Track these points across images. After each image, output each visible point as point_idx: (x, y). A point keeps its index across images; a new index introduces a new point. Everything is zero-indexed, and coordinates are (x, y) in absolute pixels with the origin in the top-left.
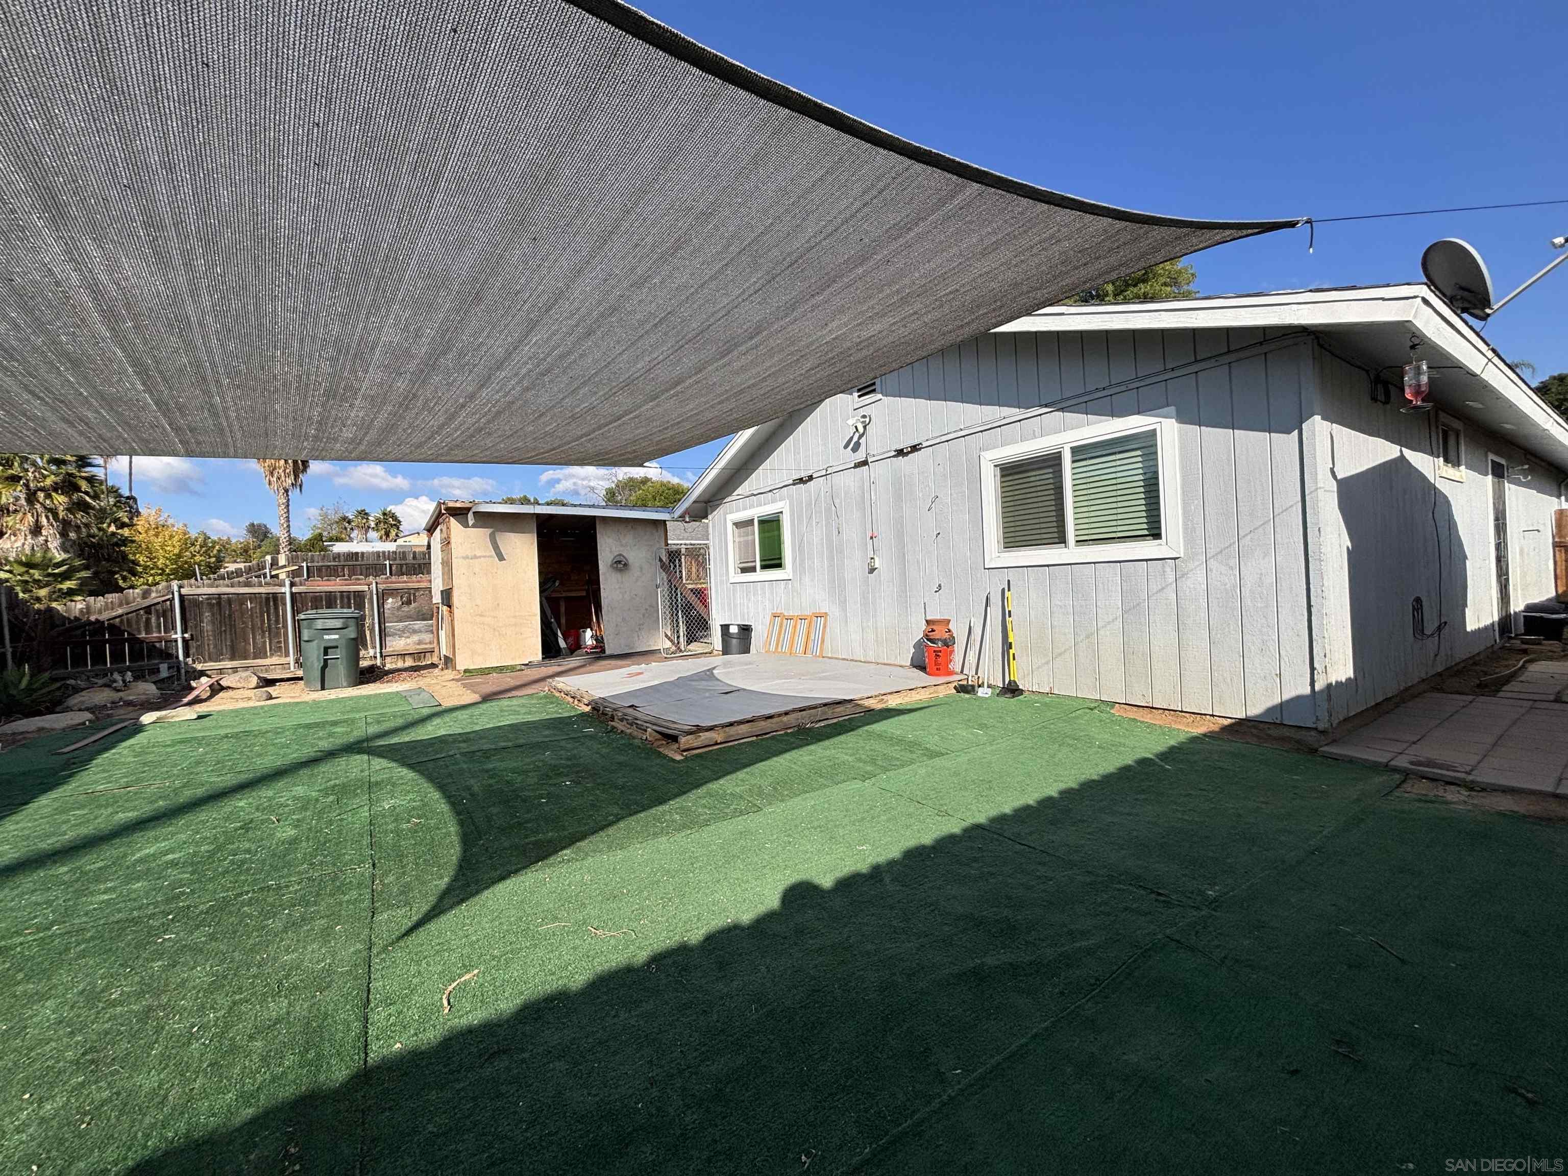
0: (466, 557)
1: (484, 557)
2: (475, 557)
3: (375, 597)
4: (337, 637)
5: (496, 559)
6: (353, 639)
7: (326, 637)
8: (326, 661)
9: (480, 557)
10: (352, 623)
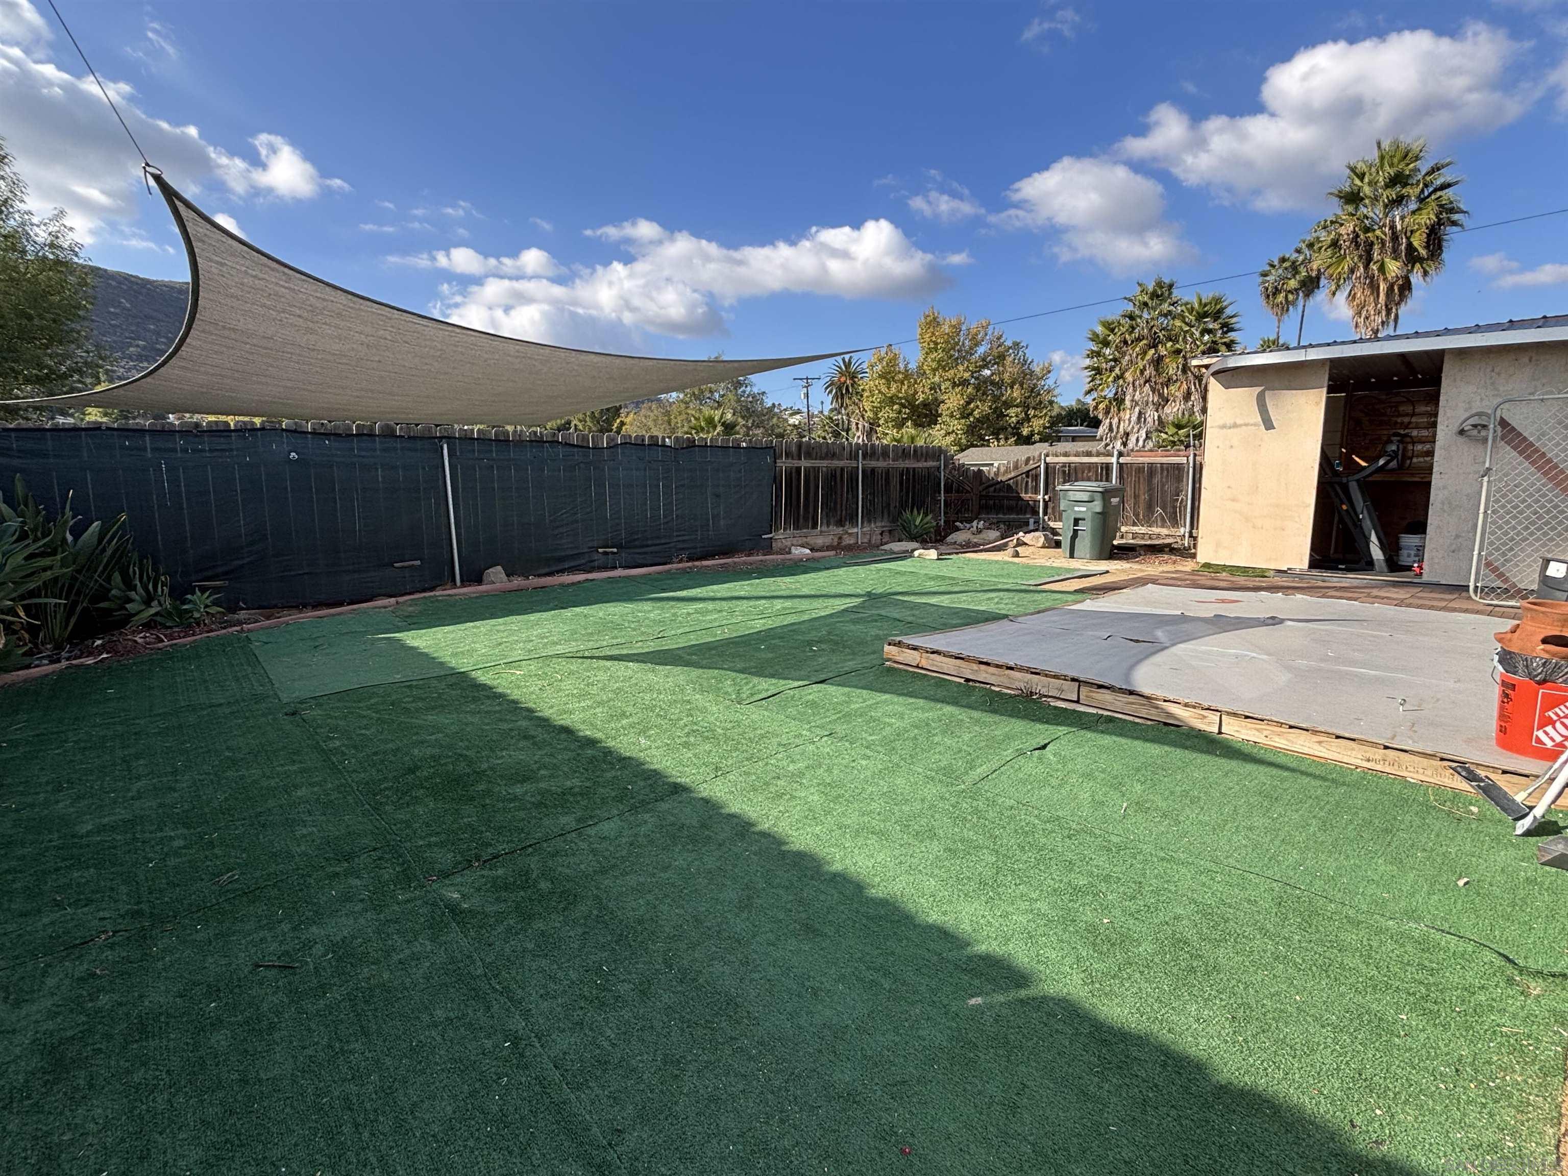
0: (1223, 427)
1: (1246, 425)
2: (1235, 426)
3: (1191, 470)
4: (1084, 509)
5: (1263, 427)
6: (1098, 513)
7: (1076, 509)
8: (1075, 531)
9: (1241, 426)
10: (1098, 497)
